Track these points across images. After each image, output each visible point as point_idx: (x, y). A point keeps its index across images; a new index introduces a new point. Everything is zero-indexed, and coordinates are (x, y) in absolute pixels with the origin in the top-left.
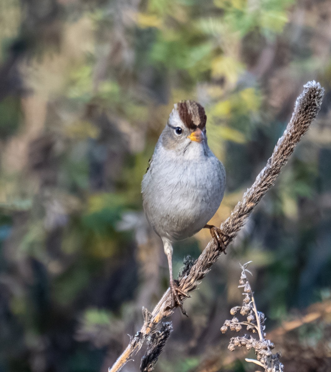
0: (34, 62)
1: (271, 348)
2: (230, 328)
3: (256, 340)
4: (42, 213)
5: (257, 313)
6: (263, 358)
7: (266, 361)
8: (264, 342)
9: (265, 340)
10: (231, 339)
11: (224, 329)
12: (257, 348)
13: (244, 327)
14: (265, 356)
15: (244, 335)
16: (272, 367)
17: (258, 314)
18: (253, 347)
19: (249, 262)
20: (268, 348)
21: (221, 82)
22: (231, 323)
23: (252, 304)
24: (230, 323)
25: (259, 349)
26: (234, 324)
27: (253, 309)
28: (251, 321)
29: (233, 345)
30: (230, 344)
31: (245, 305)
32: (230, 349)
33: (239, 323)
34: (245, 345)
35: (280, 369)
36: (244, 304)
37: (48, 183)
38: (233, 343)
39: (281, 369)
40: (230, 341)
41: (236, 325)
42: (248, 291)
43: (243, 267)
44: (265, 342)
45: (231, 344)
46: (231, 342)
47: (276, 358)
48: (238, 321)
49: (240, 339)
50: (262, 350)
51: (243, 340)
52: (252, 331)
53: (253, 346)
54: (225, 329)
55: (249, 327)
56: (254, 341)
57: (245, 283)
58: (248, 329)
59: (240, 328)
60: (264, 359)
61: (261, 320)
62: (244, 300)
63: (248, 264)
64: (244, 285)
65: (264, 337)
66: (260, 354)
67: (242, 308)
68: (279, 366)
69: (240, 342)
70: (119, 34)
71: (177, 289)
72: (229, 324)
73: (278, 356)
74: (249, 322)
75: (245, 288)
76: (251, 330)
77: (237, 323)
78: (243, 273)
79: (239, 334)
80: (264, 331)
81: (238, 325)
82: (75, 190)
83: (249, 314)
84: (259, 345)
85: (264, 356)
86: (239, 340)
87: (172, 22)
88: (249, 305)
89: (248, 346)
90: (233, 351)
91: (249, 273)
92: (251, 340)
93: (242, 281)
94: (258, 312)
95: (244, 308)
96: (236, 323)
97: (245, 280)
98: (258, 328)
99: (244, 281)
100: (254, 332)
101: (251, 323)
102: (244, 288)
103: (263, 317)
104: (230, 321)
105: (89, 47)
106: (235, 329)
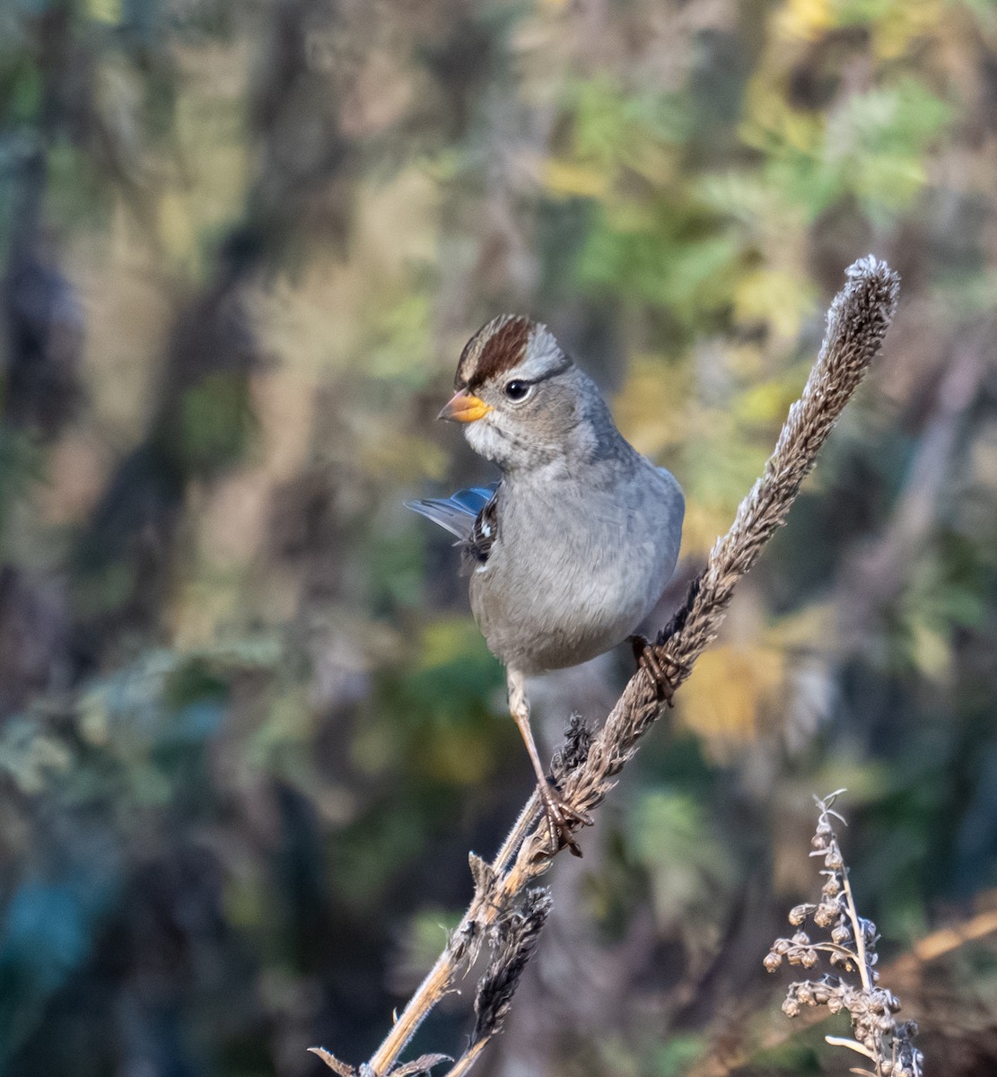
0: (282, 287)
1: (893, 1010)
2: (787, 958)
3: (854, 990)
4: (304, 669)
5: (858, 921)
6: (870, 1035)
7: (877, 1044)
8: (876, 993)
9: (878, 990)
10: (790, 986)
11: (771, 960)
12: (855, 1009)
13: (824, 956)
14: (876, 1031)
15: (824, 977)
16: (894, 1059)
17: (860, 923)
18: (846, 1008)
19: (838, 792)
20: (887, 1011)
21: (759, 334)
22: (791, 945)
23: (844, 897)
24: (787, 946)
25: (860, 1014)
26: (797, 948)
27: (848, 911)
28: (842, 941)
29: (795, 1001)
30: (788, 999)
31: (828, 900)
32: (788, 1012)
33: (810, 947)
34: (825, 1003)
35: (914, 1064)
36: (825, 897)
37: (320, 593)
38: (795, 996)
39: (917, 1062)
40: (788, 992)
41: (803, 952)
42: (835, 864)
43: (822, 805)
44: (879, 995)
45: (791, 1000)
46: (791, 992)
47: (904, 1035)
48: (808, 940)
49: (812, 986)
50: (869, 1015)
51: (821, 989)
52: (844, 966)
53: (846, 1005)
54: (776, 962)
55: (837, 956)
56: (847, 992)
57: (828, 845)
58: (833, 960)
59: (813, 960)
60: (874, 1038)
61: (868, 939)
62: (824, 888)
63: (836, 796)
64: (823, 849)
65: (873, 983)
66: (864, 1026)
67: (820, 908)
68: (912, 1057)
69: (814, 995)
70: (498, 214)
71: (560, 805)
72: (787, 949)
73: (910, 1030)
74: (836, 943)
75: (827, 857)
76: (840, 964)
77: (807, 947)
78: (824, 820)
79: (811, 974)
80: (874, 967)
81: (807, 950)
82: (386, 609)
83: (837, 923)
84: (862, 1004)
85: (874, 1029)
86: (810, 988)
87: (632, 183)
88: (837, 900)
89: (834, 1005)
90: (795, 1016)
91: (839, 819)
92: (842, 989)
93: (821, 839)
94: (861, 920)
95: (823, 908)
96: (803, 946)
97: (827, 836)
98: (860, 959)
99: (824, 839)
100: (848, 970)
101: (842, 947)
102: (825, 856)
103: (872, 931)
104: (788, 940)
105: (422, 246)
106: (801, 961)
